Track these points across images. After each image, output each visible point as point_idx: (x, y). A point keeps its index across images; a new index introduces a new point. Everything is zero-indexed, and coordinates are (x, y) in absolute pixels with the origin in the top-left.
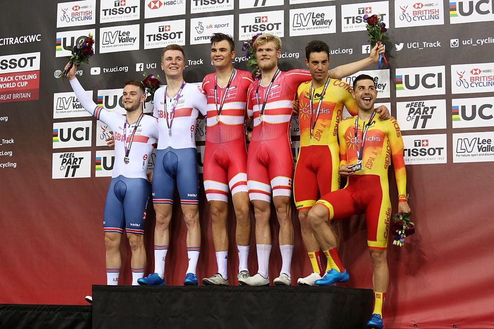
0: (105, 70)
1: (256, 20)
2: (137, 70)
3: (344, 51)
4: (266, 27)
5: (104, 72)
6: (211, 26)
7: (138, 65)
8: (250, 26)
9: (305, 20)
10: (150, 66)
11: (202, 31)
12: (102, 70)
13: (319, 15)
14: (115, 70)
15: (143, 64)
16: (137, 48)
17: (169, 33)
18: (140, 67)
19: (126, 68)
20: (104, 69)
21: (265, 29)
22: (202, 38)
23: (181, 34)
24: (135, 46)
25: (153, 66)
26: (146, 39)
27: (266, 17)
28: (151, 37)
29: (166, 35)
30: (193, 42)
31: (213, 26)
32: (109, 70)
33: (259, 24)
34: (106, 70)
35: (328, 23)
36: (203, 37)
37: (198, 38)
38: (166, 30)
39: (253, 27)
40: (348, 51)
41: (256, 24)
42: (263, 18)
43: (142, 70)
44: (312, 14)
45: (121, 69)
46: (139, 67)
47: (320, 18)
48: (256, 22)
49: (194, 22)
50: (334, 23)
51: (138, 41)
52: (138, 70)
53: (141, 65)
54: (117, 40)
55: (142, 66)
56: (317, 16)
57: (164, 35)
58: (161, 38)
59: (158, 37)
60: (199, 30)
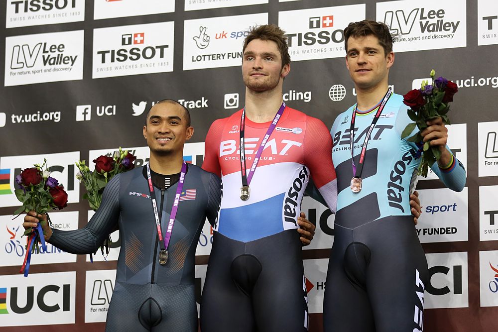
0: (15, 119)
1: (311, 23)
2: (78, 119)
3: (482, 82)
4: (330, 36)
5: (14, 122)
6: (224, 35)
7: (80, 109)
8: (300, 35)
9: (406, 23)
10: (103, 111)
11: (206, 44)
12: (8, 119)
13: (434, 14)
14: (35, 118)
15: (89, 107)
16: (80, 76)
17: (141, 47)
18: (85, 113)
19: (57, 115)
20: (13, 117)
21: (328, 40)
22: (207, 58)
23: (165, 49)
24: (75, 73)
25: (110, 110)
26: (97, 58)
27: (331, 18)
28: (106, 55)
29: (135, 51)
30: (188, 65)
31: (228, 35)
32: (23, 118)
33: (317, 31)
34: (17, 119)
35: (452, 28)
36: (209, 56)
37: (199, 58)
38: (136, 42)
39: (306, 36)
40: (490, 81)
41: (312, 30)
42: (324, 18)
43: (88, 118)
44: (420, 11)
45: (46, 116)
46: (82, 113)
47: (437, 19)
48: (311, 26)
49: (191, 27)
50: (462, 29)
51: (80, 62)
52: (79, 117)
53: (85, 110)
54: (40, 60)
55: (89, 111)
56: (429, 14)
57: (131, 52)
58: (126, 57)
59: (119, 56)
60: (200, 41)
